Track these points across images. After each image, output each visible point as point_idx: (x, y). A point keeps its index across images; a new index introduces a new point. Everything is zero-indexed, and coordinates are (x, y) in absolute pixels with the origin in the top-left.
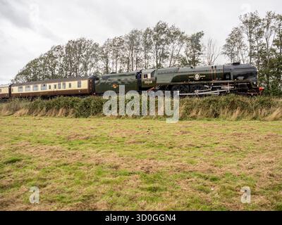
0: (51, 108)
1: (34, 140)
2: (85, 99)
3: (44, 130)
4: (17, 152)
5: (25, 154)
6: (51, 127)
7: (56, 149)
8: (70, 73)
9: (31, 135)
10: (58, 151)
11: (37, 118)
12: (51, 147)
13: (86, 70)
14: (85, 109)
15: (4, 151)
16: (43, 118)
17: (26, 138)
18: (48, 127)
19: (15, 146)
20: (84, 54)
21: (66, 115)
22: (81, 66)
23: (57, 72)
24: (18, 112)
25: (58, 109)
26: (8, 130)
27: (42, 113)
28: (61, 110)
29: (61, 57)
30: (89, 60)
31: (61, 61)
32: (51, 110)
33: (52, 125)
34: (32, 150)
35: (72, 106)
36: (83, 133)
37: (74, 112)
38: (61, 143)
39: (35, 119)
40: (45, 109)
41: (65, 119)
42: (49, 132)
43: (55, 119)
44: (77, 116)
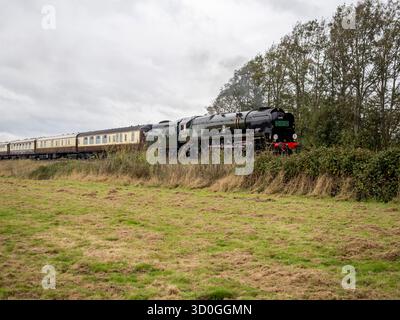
0: (296, 174)
1: (261, 250)
2: (382, 153)
3: (282, 227)
4: (225, 275)
5: (242, 281)
6: (300, 221)
7: (317, 277)
8: (343, 89)
9: (253, 236)
10: (320, 283)
11: (263, 196)
12: (305, 272)
13: (384, 79)
14: (381, 179)
15: (197, 271)
16: (277, 197)
17: (245, 243)
18: (292, 220)
19: (219, 262)
20: (377, 38)
21: (334, 192)
22: (370, 68)
23: (309, 87)
24: (222, 181)
25: (314, 178)
26: (201, 222)
27: (275, 185)
28: (320, 181)
29: (318, 48)
30: (392, 51)
31: (318, 58)
32: (296, 180)
33: (300, 216)
34: (259, 275)
35: (349, 171)
36: (382, 243)
37: (353, 185)
38: (326, 265)
39: (258, 200)
40: (281, 176)
41: (330, 202)
42: (296, 233)
43: (306, 201)
44: (361, 197)
